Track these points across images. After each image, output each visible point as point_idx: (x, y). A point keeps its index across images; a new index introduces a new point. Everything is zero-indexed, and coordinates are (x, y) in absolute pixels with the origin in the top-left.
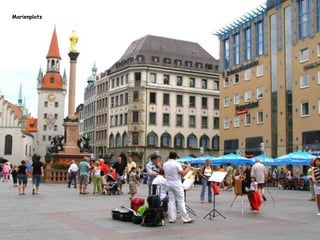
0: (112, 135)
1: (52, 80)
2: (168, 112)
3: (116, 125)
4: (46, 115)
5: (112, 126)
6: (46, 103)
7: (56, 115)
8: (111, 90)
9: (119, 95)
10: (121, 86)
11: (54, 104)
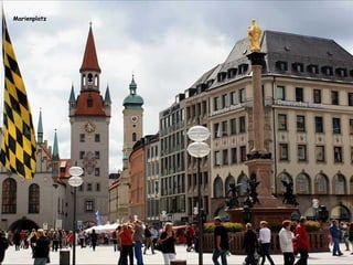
0: (218, 178)
1: (90, 102)
2: (304, 142)
3: (225, 163)
4: (82, 153)
5: (216, 165)
6: (83, 136)
7: (97, 153)
8: (213, 112)
9: (228, 119)
10: (232, 107)
11: (93, 138)
